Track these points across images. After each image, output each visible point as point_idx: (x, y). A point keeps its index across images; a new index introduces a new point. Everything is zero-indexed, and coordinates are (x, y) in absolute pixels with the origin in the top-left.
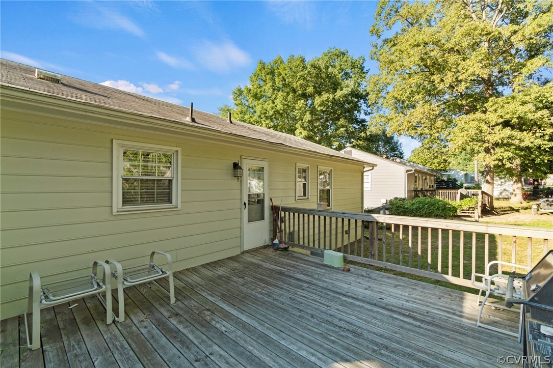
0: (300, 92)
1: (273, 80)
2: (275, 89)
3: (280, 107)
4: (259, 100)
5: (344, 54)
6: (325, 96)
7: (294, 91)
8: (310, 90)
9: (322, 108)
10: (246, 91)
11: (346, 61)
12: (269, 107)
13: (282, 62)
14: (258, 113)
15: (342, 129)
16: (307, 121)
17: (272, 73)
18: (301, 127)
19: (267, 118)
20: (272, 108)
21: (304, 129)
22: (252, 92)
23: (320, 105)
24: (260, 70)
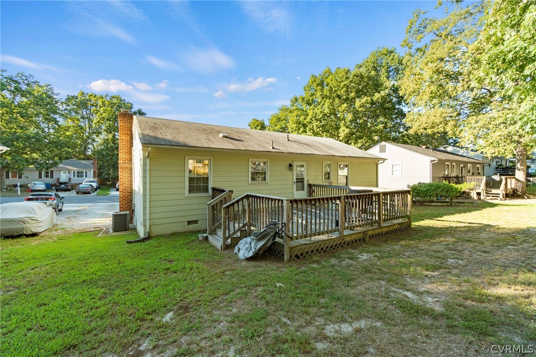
0: (344, 97)
1: (322, 90)
2: (324, 97)
3: (327, 111)
4: (311, 105)
5: (391, 52)
6: (364, 99)
7: (339, 97)
8: (353, 95)
9: (362, 109)
10: (301, 99)
11: (393, 59)
12: (318, 112)
13: (330, 73)
14: (310, 117)
15: (381, 125)
16: (348, 120)
17: (321, 84)
18: (344, 125)
19: (317, 120)
20: (321, 112)
21: (347, 127)
22: (305, 100)
23: (361, 107)
24: (312, 82)
